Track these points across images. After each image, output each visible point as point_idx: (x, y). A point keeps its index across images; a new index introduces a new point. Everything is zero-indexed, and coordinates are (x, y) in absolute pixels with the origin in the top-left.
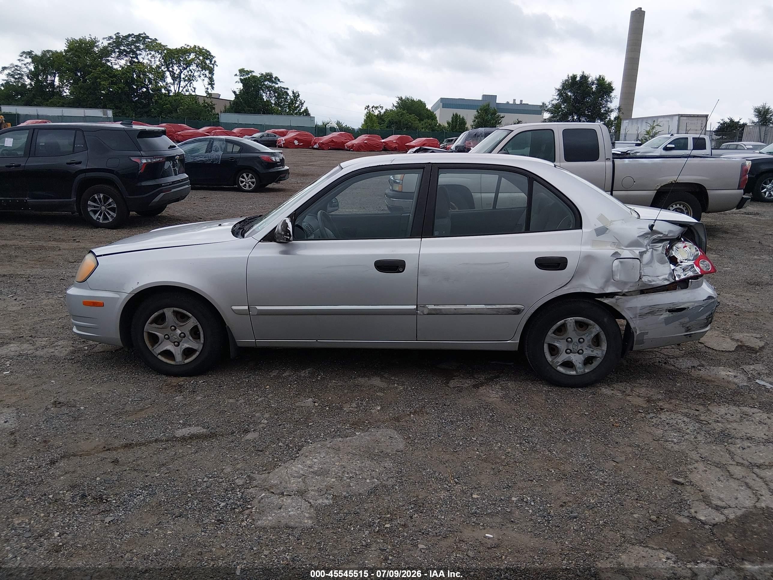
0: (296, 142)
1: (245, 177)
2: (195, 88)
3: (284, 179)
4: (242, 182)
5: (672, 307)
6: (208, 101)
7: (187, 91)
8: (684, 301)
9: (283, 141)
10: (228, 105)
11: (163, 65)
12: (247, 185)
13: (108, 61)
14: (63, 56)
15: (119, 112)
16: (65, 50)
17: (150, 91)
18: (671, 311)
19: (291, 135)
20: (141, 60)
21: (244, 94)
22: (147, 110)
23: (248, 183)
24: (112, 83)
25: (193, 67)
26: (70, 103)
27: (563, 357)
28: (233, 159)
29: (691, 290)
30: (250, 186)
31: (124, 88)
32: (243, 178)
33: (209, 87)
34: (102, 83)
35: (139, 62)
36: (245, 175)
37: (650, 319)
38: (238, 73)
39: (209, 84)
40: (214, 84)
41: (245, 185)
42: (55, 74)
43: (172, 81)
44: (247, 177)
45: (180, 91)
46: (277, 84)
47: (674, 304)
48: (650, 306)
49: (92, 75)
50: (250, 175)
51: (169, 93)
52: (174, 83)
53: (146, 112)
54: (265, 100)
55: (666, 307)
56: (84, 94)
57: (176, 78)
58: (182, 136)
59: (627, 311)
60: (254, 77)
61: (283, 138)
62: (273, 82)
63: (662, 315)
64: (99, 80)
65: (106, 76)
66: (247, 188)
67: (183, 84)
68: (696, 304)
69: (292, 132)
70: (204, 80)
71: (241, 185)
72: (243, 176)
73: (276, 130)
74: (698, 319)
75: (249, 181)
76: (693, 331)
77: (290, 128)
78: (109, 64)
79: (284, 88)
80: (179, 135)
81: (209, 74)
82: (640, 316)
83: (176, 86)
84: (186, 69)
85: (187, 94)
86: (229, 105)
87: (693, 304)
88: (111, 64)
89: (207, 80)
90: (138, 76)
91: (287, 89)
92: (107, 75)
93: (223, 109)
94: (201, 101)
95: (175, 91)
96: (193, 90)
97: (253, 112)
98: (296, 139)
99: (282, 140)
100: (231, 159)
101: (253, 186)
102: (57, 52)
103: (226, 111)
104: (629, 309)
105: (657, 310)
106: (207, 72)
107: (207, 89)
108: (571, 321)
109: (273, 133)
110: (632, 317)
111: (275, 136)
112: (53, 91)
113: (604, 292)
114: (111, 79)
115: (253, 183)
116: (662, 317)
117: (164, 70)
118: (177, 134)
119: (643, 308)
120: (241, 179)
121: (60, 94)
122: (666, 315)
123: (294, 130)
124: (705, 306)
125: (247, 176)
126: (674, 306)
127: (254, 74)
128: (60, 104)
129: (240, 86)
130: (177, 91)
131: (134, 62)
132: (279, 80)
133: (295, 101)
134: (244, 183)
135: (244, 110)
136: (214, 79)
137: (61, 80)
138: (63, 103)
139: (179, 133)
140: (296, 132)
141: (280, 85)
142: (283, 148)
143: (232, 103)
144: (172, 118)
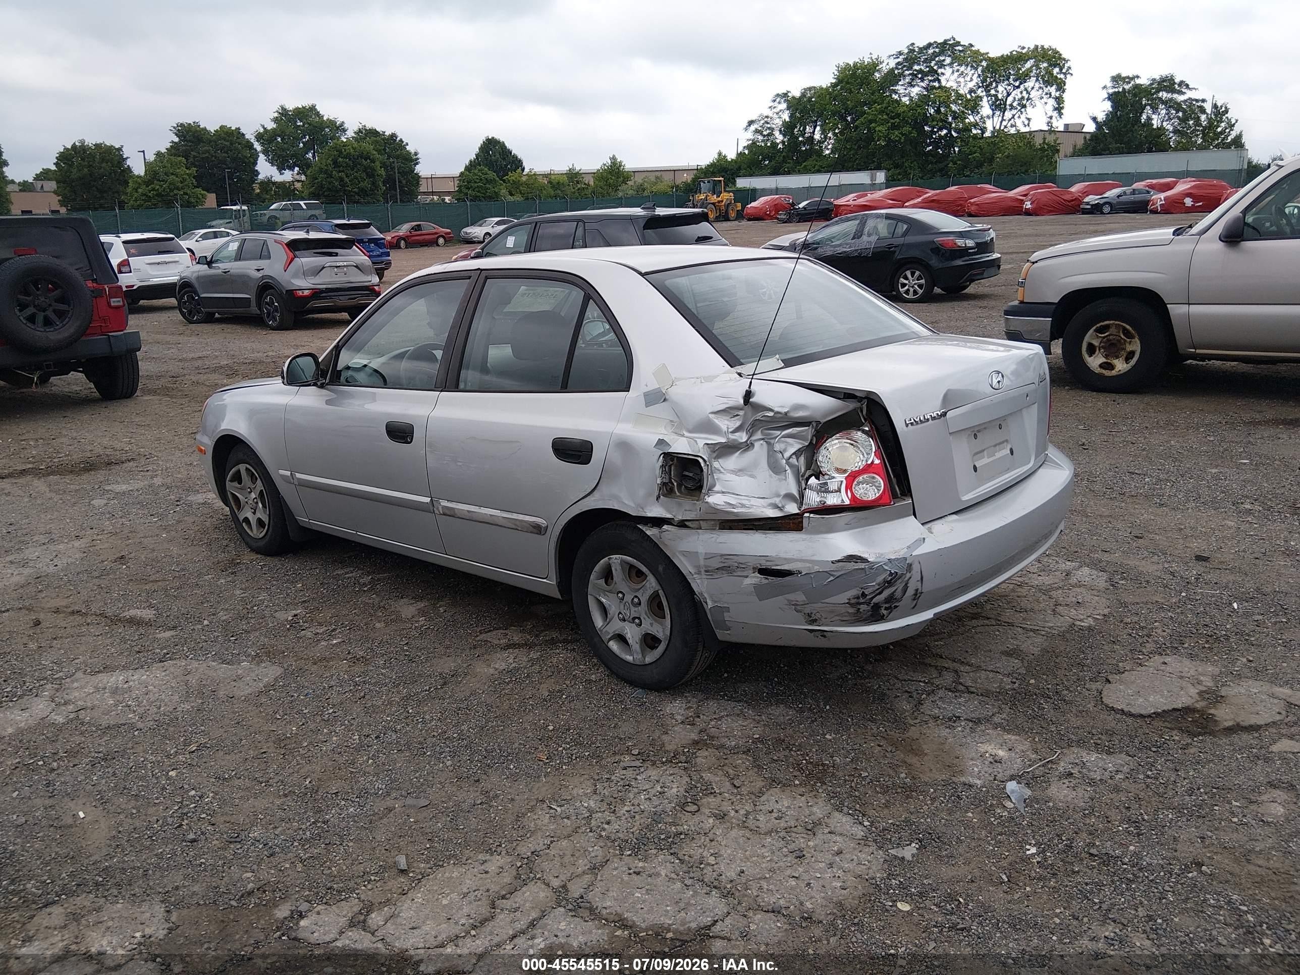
0: (1188, 202)
1: (909, 276)
2: (1029, 119)
3: (979, 277)
4: (904, 285)
5: (765, 564)
6: (1050, 139)
7: (1012, 126)
8: (789, 556)
9: (1161, 200)
10: (1080, 142)
11: (979, 87)
12: (911, 290)
13: (896, 92)
14: (830, 94)
15: (899, 174)
16: (831, 83)
17: (953, 133)
18: (764, 572)
19: (1182, 187)
20: (944, 83)
21: (1111, 120)
22: (941, 165)
23: (913, 287)
24: (894, 127)
25: (1030, 84)
26: (829, 166)
27: (616, 626)
28: (892, 247)
29: (809, 536)
30: (915, 292)
31: (910, 133)
32: (906, 278)
33: (1055, 114)
34: (877, 129)
35: (940, 87)
36: (908, 273)
37: (725, 581)
38: (1109, 84)
39: (1055, 109)
40: (1062, 108)
41: (908, 290)
42: (816, 121)
43: (990, 112)
44: (912, 277)
45: (1002, 128)
46: (1184, 93)
47: (767, 558)
48: (722, 555)
49: (865, 118)
50: (917, 273)
51: (983, 133)
52: (994, 114)
53: (941, 170)
54: (1155, 127)
55: (753, 563)
56: (850, 149)
57: (999, 106)
58: (977, 205)
59: (682, 558)
60: (1137, 86)
61: (1162, 196)
62: (1173, 91)
63: (747, 577)
64: (873, 125)
65: (885, 117)
66: (911, 296)
67: (1008, 115)
68: (816, 568)
69: (1185, 182)
70: (1046, 103)
71: (901, 290)
72: (906, 275)
73: (1154, 181)
74: (826, 601)
75: (915, 284)
76: (827, 625)
77: (1186, 174)
78: (895, 97)
79: (1197, 101)
80: (972, 204)
81: (1056, 91)
82: (706, 571)
83: (996, 119)
84: (1018, 87)
85: (1013, 131)
86: (1083, 142)
87: (810, 565)
88: (899, 96)
89: (1052, 102)
90: (938, 111)
91: (1203, 101)
92: (888, 115)
93: (1070, 150)
94: (1038, 141)
95: (994, 128)
96: (1026, 122)
97: (1125, 150)
98: (1189, 195)
99: (1159, 198)
100: (889, 248)
101: (920, 291)
102: (821, 88)
103: (1077, 153)
104: (685, 554)
105: (736, 564)
106: (1053, 90)
107: (1051, 117)
108: (616, 561)
109: (1148, 186)
110: (693, 571)
111: (1148, 192)
112: (811, 148)
113: (643, 514)
114: (892, 121)
115: (920, 286)
116: (747, 581)
117: (981, 94)
118: (970, 203)
119: (709, 557)
120: (902, 280)
121: (820, 153)
122: (755, 579)
123: (1189, 179)
124: (838, 574)
125: (913, 274)
126: (768, 563)
127: (1138, 81)
128: (817, 168)
129: (1108, 106)
130: (997, 127)
131: (934, 87)
132: (1187, 86)
133: (1218, 122)
134: (907, 287)
135: (1109, 149)
136: (1064, 99)
137: (823, 132)
138: (821, 166)
139: (972, 201)
140: (1194, 181)
141: (1189, 94)
142: (1159, 213)
143: (1088, 138)
144: (980, 174)
